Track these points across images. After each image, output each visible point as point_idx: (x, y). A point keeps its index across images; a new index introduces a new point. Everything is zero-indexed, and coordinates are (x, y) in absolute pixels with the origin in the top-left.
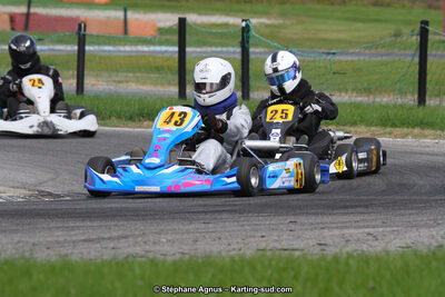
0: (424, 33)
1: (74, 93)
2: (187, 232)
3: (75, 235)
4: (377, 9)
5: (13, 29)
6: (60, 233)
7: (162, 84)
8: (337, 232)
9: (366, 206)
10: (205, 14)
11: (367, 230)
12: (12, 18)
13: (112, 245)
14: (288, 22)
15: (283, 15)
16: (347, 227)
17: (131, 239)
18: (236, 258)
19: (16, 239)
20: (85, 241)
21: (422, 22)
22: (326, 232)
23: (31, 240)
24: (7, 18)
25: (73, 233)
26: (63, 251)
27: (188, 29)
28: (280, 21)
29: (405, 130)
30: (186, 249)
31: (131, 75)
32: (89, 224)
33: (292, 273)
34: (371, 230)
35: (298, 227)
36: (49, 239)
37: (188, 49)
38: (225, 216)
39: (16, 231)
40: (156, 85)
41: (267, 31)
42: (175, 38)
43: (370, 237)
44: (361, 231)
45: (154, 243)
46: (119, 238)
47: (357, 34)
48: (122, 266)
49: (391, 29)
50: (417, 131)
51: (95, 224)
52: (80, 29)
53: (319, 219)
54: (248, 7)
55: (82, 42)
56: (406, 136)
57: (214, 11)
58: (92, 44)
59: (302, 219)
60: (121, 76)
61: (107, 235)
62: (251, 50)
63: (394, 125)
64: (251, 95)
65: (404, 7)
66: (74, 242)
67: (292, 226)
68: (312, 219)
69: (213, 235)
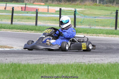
0: (117, 13)
1: (35, 25)
2: (58, 58)
4: (107, 7)
5: (22, 10)
6: (28, 58)
7: (56, 24)
8: (93, 59)
9: (101, 53)
10: (67, 8)
11: (100, 58)
12: (22, 8)
13: (40, 60)
14: (86, 10)
15: (85, 8)
16: (96, 58)
17: (45, 59)
18: (68, 64)
19: (18, 59)
20: (34, 59)
21: (116, 10)
22: (91, 59)
23: (22, 59)
25: (31, 57)
26: (29, 62)
27: (62, 11)
28: (84, 10)
29: (112, 35)
30: (58, 62)
31: (49, 21)
32: (36, 56)
33: (81, 68)
34: (101, 58)
36: (26, 59)
38: (68, 54)
39: (18, 57)
40: (54, 24)
41: (81, 12)
42: (59, 13)
43: (101, 60)
44: (99, 58)
45: (50, 60)
46: (42, 59)
47: (102, 13)
48: (41, 65)
49: (110, 12)
50: (115, 35)
51: (37, 56)
52: (37, 10)
53: (90, 55)
54: (77, 6)
55: (37, 14)
56: (112, 37)
57: (69, 7)
58: (40, 14)
59: (86, 55)
60: (47, 21)
61: (40, 58)
62: (76, 16)
63: (109, 34)
64: (76, 26)
65: (113, 7)
67: (83, 57)
68: (88, 55)
69: (64, 59)
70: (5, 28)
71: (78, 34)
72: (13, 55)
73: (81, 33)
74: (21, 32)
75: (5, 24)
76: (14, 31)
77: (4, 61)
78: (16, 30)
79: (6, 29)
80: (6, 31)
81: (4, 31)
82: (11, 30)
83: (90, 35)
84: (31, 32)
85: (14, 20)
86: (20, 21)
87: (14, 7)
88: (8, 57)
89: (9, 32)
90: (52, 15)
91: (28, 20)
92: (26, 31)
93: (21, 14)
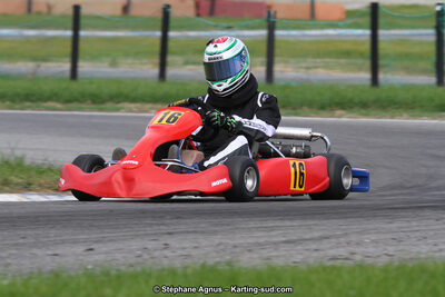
3: (276, 236)
5: (198, 15)
12: (198, 3)
13: (314, 247)
17: (333, 240)
19: (217, 241)
20: (285, 242)
23: (232, 243)
24: (192, 3)
25: (273, 233)
26: (265, 253)
30: (391, 250)
31: (318, 60)
32: (288, 223)
36: (250, 241)
37: (380, 32)
38: (427, 213)
39: (215, 233)
45: (358, 244)
46: (321, 238)
51: (295, 223)
60: (310, 61)
61: (307, 237)
66: (275, 243)
69: (418, 234)
70: (134, 100)
75: (132, 79)
77: (157, 253)
79: (138, 105)
80: (140, 111)
81: (131, 111)
82: (160, 106)
85: (170, 58)
86: (194, 63)
88: (170, 234)
90: (331, 32)
93: (192, 34)
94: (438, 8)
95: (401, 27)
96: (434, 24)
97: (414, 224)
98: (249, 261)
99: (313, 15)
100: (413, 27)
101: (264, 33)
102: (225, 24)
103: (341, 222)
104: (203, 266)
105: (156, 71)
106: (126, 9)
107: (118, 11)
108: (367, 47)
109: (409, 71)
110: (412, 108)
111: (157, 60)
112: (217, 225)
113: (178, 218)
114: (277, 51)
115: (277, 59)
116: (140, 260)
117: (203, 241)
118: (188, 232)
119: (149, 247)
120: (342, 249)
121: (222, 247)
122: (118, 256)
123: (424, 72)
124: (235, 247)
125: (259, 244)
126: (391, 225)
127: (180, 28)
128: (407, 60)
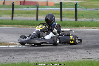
1: (36, 20)
5: (21, 5)
6: (35, 55)
12: (20, 2)
13: (48, 58)
14: (85, 2)
17: (52, 56)
19: (25, 57)
20: (41, 57)
22: (98, 54)
23: (28, 57)
24: (19, 2)
25: (38, 55)
26: (36, 59)
28: (83, 2)
30: (65, 58)
32: (42, 53)
35: (91, 53)
36: (33, 57)
37: (63, 9)
38: (74, 50)
39: (25, 55)
41: (80, 4)
45: (58, 57)
46: (49, 56)
52: (37, 5)
59: (92, 50)
61: (46, 55)
64: (78, 20)
68: (95, 50)
69: (71, 55)
70: (6, 24)
71: (80, 27)
72: (19, 53)
73: (83, 26)
74: (22, 27)
75: (5, 19)
76: (15, 27)
78: (17, 26)
79: (7, 25)
80: (7, 27)
81: (5, 27)
82: (12, 26)
83: (93, 29)
84: (32, 27)
85: (14, 15)
86: (20, 16)
87: (14, 3)
89: (10, 28)
90: (51, 9)
91: (27, 15)
92: (27, 26)
93: (19, 9)
94: (76, 3)
95: (67, 8)
96: (75, 7)
97: (71, 53)
98: (33, 61)
99: (47, 5)
100: (70, 8)
101: (36, 9)
102: (27, 7)
103: (54, 52)
104: (22, 62)
105: (11, 18)
106: (4, 3)
107: (2, 4)
108: (60, 12)
109: (69, 17)
110: (70, 26)
111: (11, 15)
112: (25, 53)
113: (16, 51)
114: (39, 13)
115: (39, 15)
116: (7, 61)
117: (22, 57)
118: (19, 55)
119: (10, 58)
120: (54, 58)
121: (26, 58)
122: (2, 60)
123: (73, 18)
124: (29, 58)
125: (35, 57)
126: (65, 53)
127: (16, 8)
128: (69, 15)
